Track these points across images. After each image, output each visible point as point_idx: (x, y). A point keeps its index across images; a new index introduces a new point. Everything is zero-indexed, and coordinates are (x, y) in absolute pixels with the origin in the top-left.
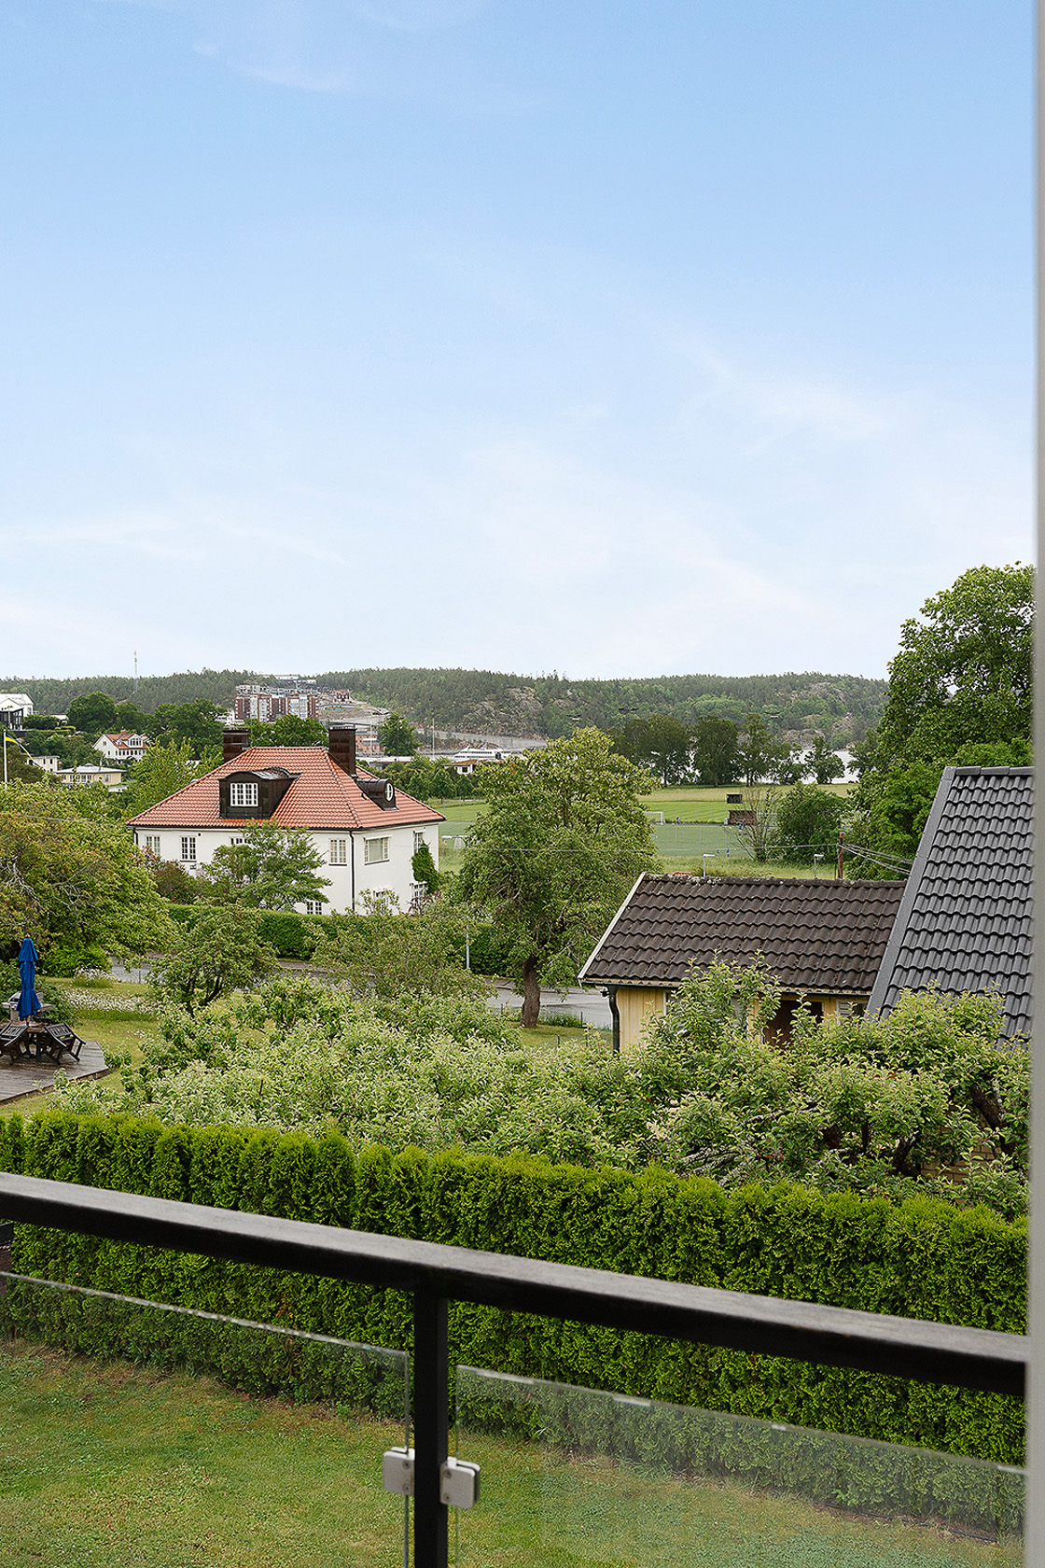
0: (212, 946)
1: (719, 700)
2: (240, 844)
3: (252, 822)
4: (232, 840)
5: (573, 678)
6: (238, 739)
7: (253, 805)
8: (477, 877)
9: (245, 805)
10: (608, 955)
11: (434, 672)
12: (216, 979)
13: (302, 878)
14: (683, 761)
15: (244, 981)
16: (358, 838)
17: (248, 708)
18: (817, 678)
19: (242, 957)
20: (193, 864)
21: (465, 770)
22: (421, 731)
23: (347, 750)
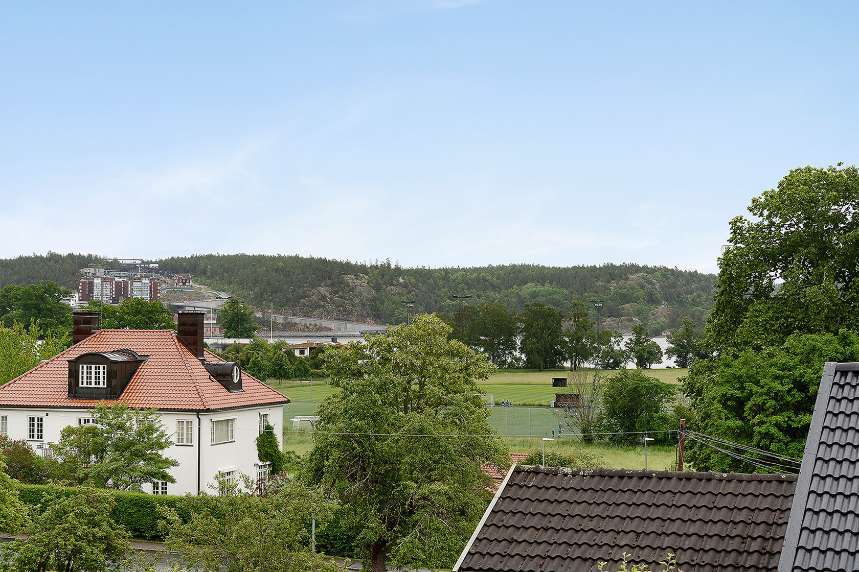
0: (64, 530)
1: (542, 288)
2: (87, 425)
3: (102, 403)
4: (80, 420)
5: (405, 266)
6: (88, 322)
7: (101, 386)
8: (327, 460)
9: (93, 385)
10: (484, 548)
11: (273, 259)
12: (67, 562)
13: (151, 459)
14: (511, 346)
15: (96, 565)
16: (206, 420)
17: (91, 290)
18: (634, 269)
19: (95, 540)
20: (39, 443)
21: (302, 352)
22: (259, 315)
23: (195, 333)
